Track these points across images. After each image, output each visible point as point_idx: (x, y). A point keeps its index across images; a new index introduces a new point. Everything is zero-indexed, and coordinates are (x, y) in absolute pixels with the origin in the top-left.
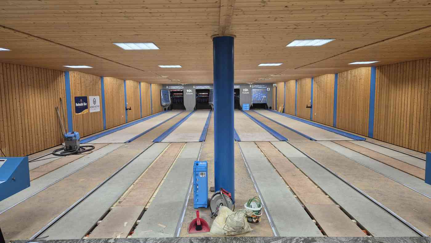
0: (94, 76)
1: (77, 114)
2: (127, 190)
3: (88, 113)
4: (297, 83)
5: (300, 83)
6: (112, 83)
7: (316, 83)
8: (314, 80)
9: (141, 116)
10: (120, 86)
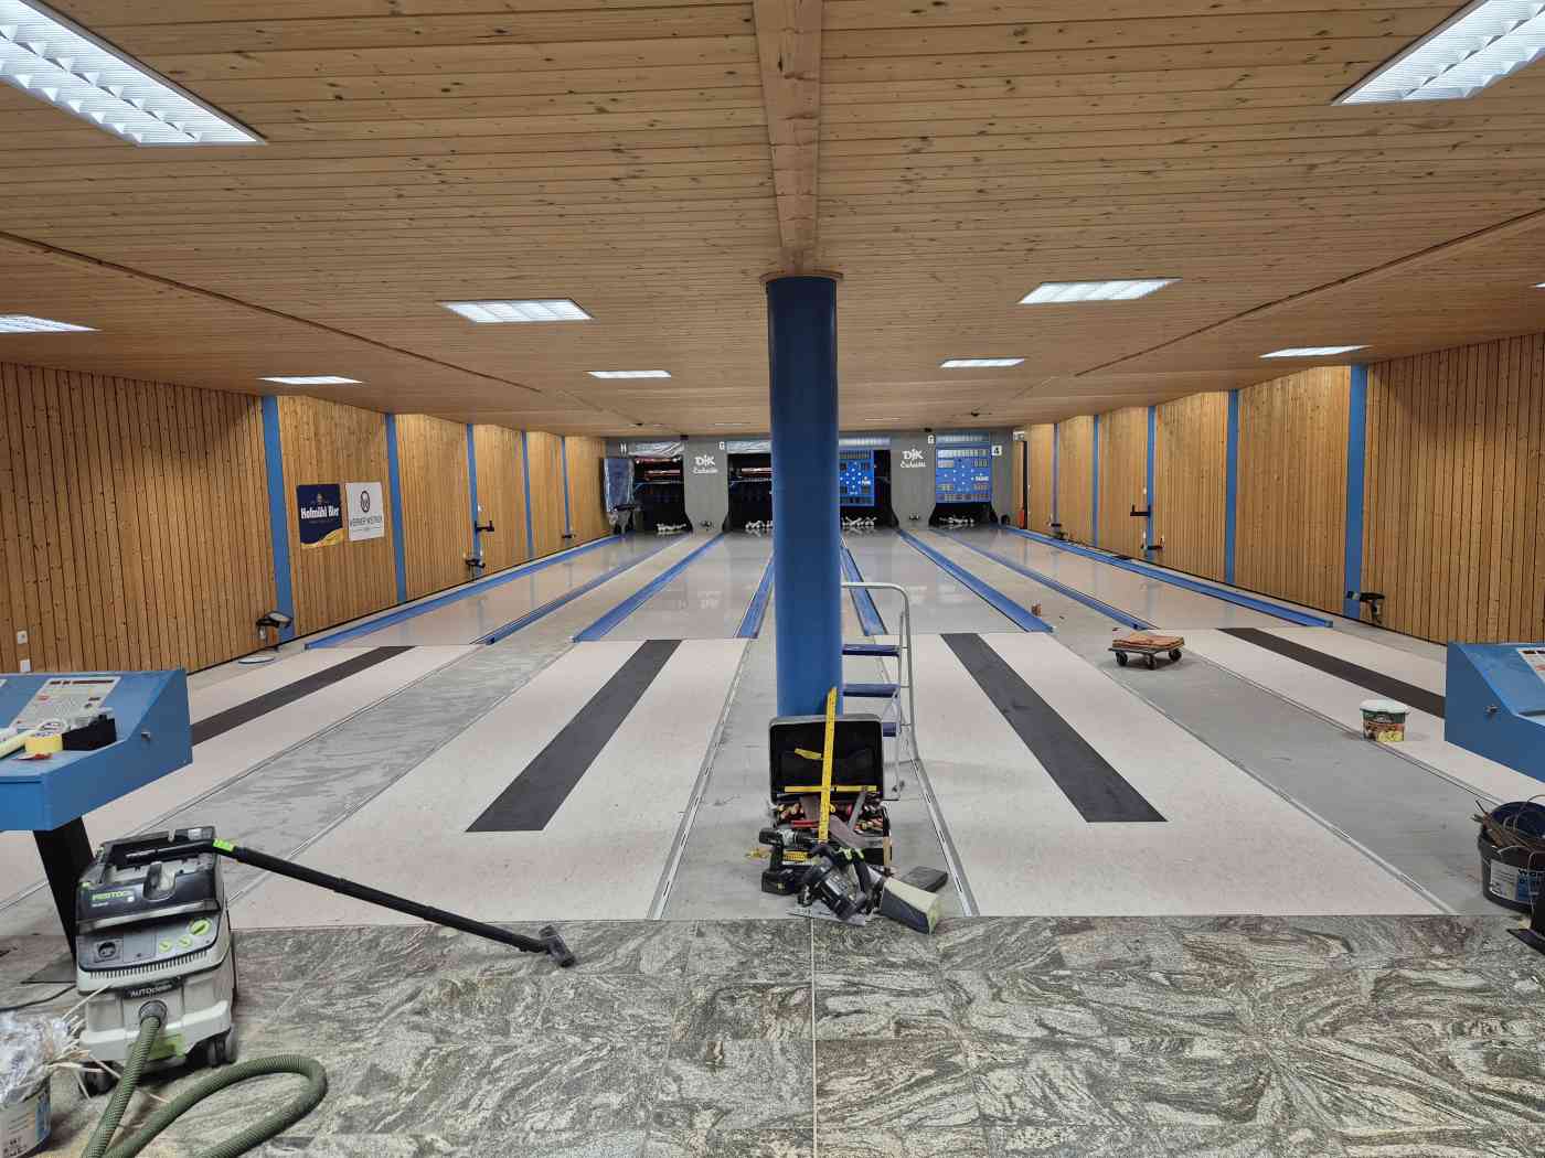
0: (364, 414)
1: (304, 546)
3: (343, 542)
4: (1099, 424)
5: (1108, 425)
6: (425, 437)
7: (1166, 424)
8: (1156, 414)
9: (530, 555)
10: (452, 444)
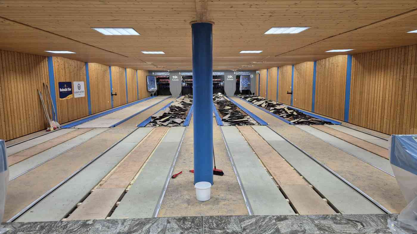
0: (79, 62)
1: (61, 99)
2: (109, 173)
3: (73, 98)
4: (279, 70)
5: (281, 70)
6: (97, 69)
7: (297, 70)
8: (294, 68)
9: (127, 102)
